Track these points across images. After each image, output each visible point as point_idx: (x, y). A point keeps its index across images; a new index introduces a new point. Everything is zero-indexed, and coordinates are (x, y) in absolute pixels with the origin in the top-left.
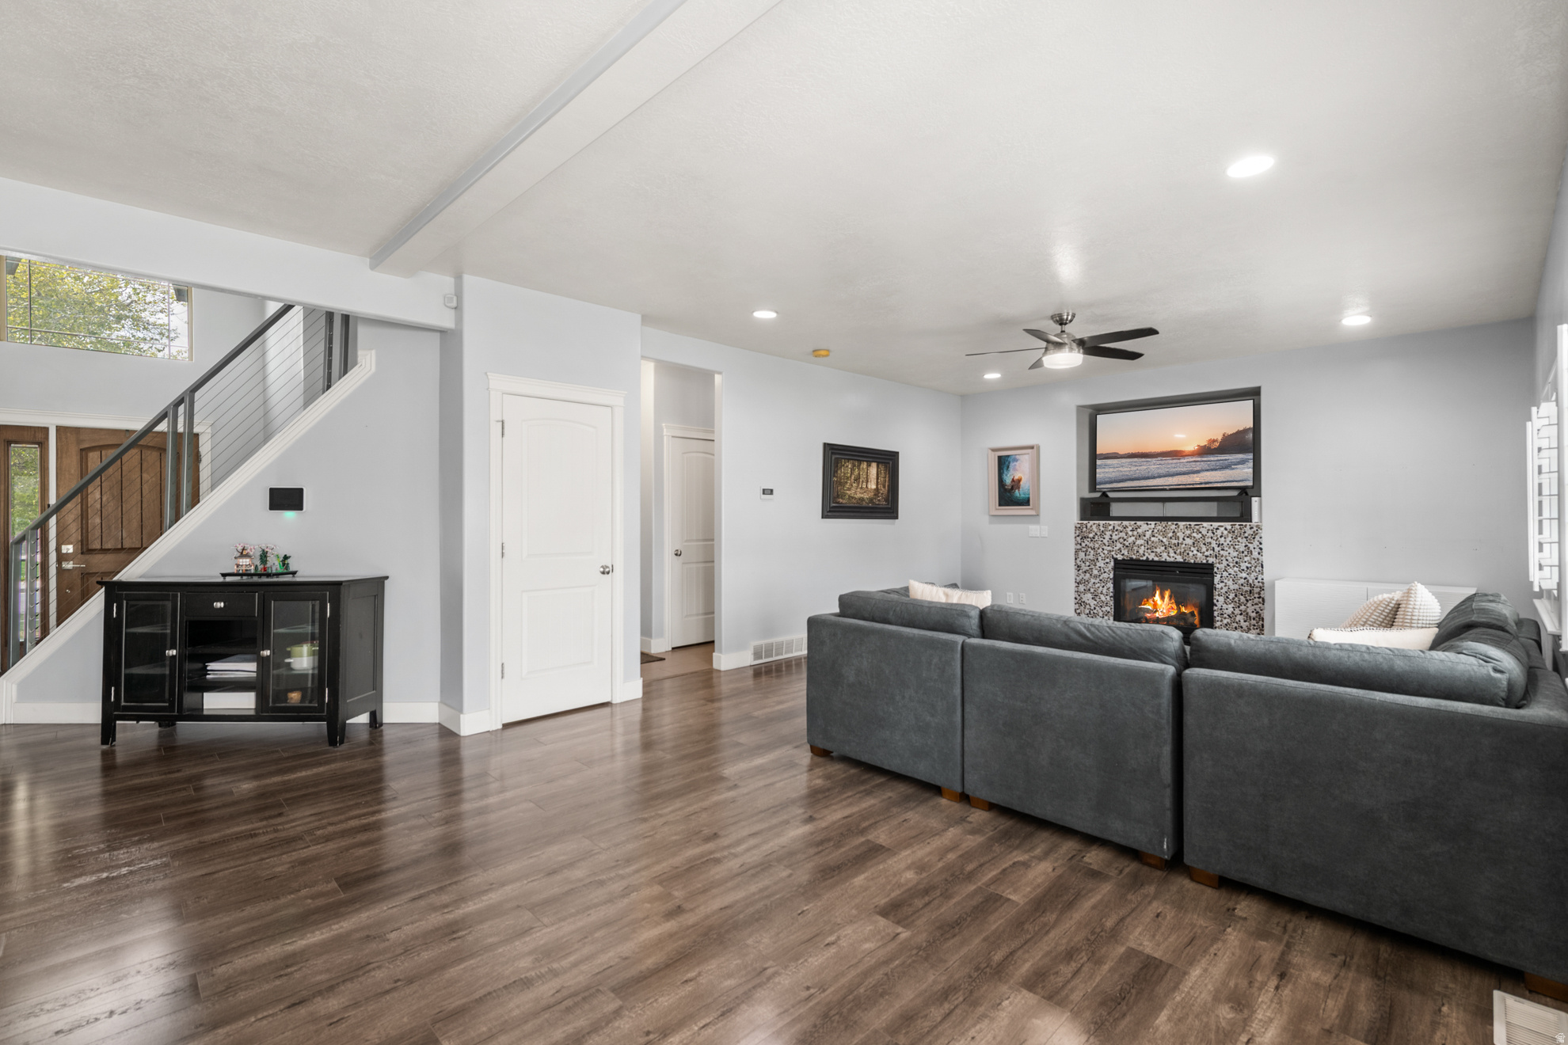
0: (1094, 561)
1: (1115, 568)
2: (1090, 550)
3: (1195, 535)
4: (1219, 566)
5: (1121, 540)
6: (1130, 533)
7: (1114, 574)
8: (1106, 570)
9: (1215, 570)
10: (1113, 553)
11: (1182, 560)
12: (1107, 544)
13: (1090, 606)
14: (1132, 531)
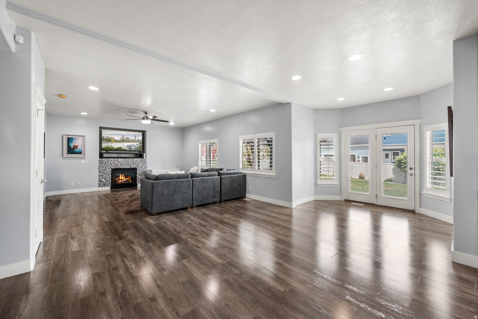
0: (105, 170)
1: (112, 171)
2: (104, 166)
3: (133, 161)
4: (138, 168)
5: (114, 163)
6: (116, 162)
7: (111, 173)
8: (109, 172)
9: (137, 169)
10: (111, 167)
11: (130, 168)
12: (109, 165)
13: (104, 182)
14: (117, 161)
